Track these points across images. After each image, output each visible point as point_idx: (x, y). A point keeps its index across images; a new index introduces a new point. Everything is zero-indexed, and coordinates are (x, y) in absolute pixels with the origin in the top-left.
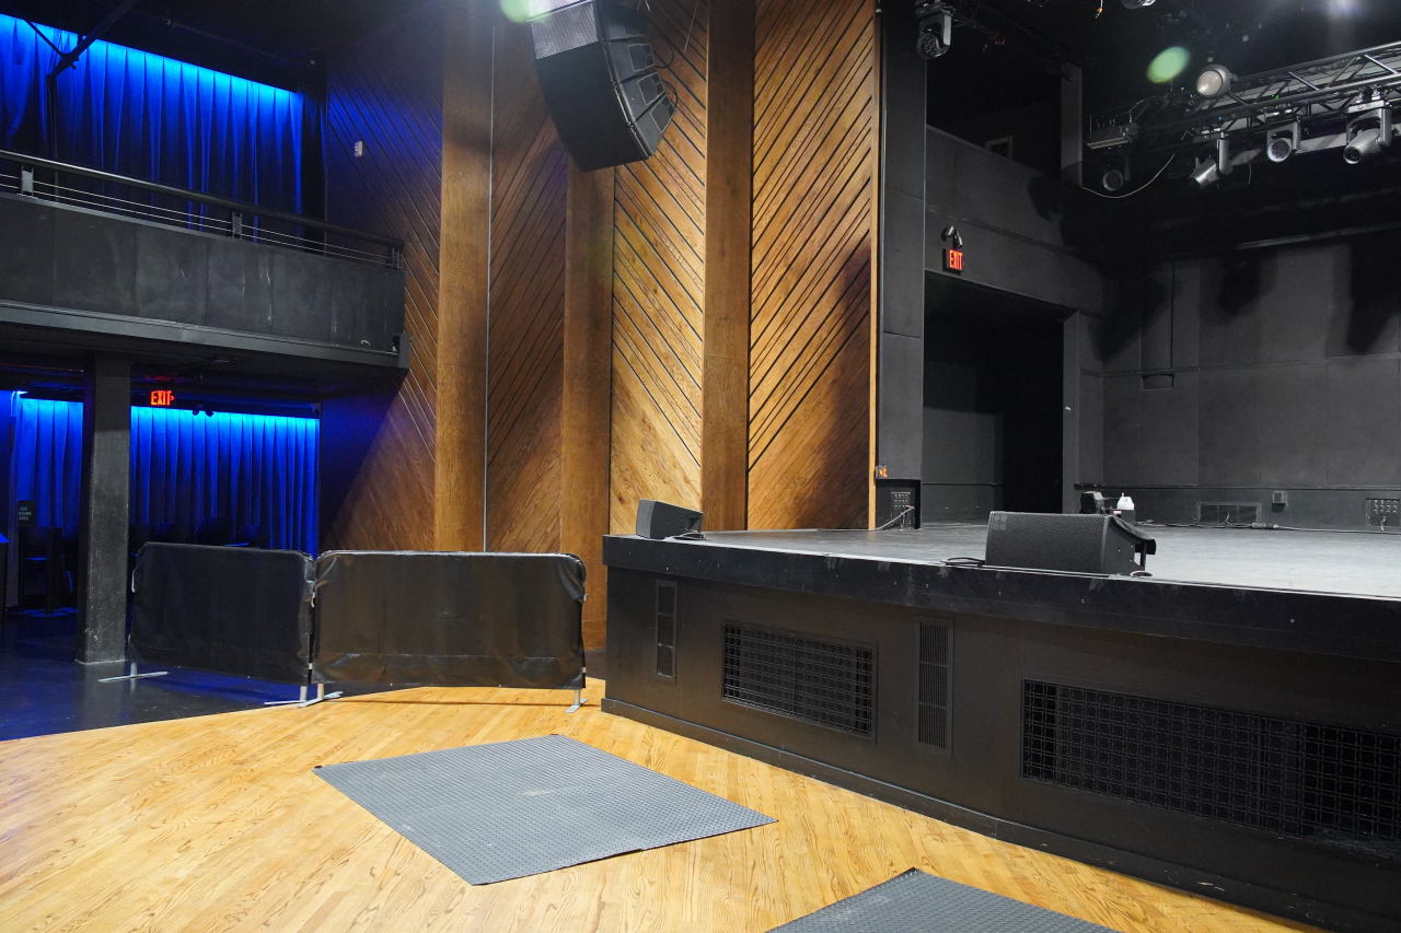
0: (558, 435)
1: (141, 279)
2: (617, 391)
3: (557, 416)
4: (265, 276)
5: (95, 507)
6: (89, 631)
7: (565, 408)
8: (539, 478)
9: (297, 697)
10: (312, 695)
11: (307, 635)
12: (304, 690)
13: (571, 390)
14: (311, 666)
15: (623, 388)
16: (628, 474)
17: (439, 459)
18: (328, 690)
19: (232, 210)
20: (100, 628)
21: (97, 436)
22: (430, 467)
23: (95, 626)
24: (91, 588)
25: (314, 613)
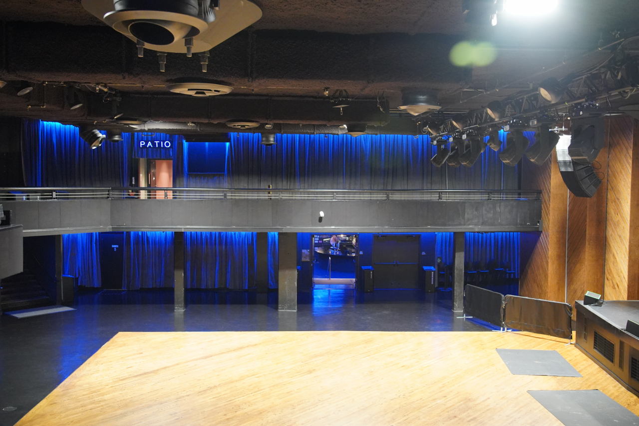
0: (585, 258)
1: (466, 216)
2: (607, 244)
3: (585, 252)
4: (498, 209)
5: (456, 272)
6: (455, 303)
7: (587, 250)
8: (580, 270)
9: (500, 330)
10: (504, 330)
11: (502, 315)
12: (502, 328)
13: (589, 244)
14: (503, 323)
15: (609, 243)
16: (609, 271)
17: (549, 261)
18: (507, 329)
19: (489, 192)
20: (457, 303)
21: (456, 254)
22: (547, 263)
23: (456, 302)
24: (455, 292)
25: (504, 310)
